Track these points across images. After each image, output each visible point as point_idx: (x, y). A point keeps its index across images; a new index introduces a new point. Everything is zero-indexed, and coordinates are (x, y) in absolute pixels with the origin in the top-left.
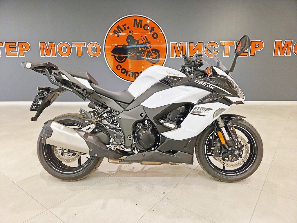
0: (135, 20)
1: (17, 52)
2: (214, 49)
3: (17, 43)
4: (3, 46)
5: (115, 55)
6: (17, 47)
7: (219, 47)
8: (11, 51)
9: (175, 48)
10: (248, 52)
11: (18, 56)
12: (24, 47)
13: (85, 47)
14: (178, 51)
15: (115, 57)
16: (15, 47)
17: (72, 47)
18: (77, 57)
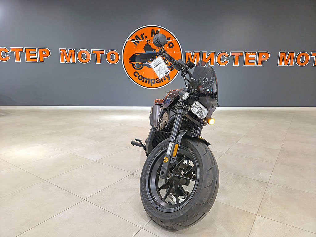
0: (153, 30)
1: (37, 58)
2: (225, 58)
3: (37, 48)
4: (23, 52)
5: (133, 62)
6: (37, 53)
7: (229, 57)
8: (31, 57)
9: (189, 57)
10: (255, 62)
11: (38, 62)
12: (44, 53)
13: (104, 54)
14: (192, 59)
15: (133, 64)
16: (36, 52)
17: (92, 54)
18: (96, 63)
